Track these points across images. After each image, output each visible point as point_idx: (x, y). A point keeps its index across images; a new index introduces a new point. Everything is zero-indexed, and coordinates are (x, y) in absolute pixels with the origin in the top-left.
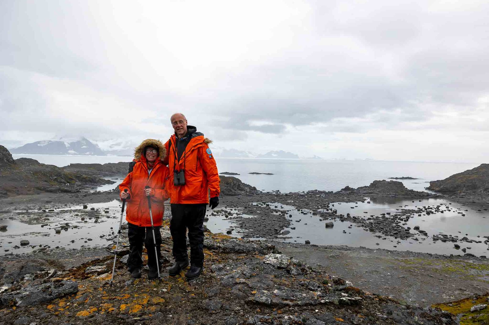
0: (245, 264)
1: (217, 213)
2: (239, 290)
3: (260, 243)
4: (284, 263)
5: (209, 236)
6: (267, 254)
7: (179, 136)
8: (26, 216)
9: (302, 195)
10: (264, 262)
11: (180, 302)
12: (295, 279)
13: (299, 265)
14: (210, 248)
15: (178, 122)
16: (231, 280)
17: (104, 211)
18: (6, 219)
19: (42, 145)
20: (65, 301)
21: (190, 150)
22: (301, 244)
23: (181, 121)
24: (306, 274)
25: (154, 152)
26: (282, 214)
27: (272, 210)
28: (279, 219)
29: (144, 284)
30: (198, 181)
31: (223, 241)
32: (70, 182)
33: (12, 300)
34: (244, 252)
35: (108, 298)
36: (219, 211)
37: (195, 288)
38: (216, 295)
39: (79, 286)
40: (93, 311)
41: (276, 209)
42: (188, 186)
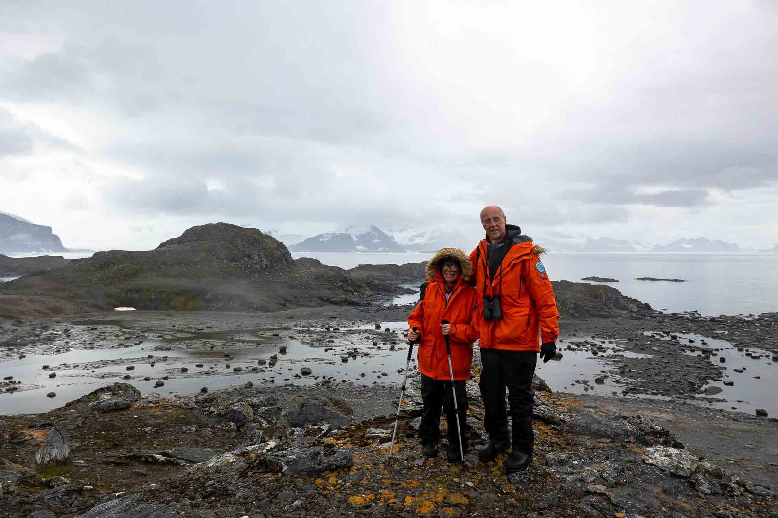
0: (607, 458)
1: (578, 346)
2: (592, 506)
3: (638, 421)
4: (685, 468)
5: (547, 399)
6: (650, 445)
7: (493, 242)
8: (307, 335)
9: (748, 321)
10: (644, 461)
11: (493, 508)
12: (705, 502)
13: (718, 475)
14: (547, 421)
15: (492, 220)
16: (579, 484)
17: (403, 334)
18: (286, 338)
19: (325, 239)
20: (337, 477)
21: (510, 264)
22: (745, 415)
23: (496, 218)
24: (732, 496)
25: (454, 268)
26: (703, 356)
27: (683, 347)
28: (698, 363)
29: (440, 469)
30: (522, 314)
31: (570, 410)
32: (358, 290)
33: (277, 464)
34: (608, 436)
35: (390, 481)
36: (580, 343)
37: (518, 489)
38: (550, 507)
39: (355, 457)
40: (369, 499)
41: (692, 345)
42: (506, 323)
